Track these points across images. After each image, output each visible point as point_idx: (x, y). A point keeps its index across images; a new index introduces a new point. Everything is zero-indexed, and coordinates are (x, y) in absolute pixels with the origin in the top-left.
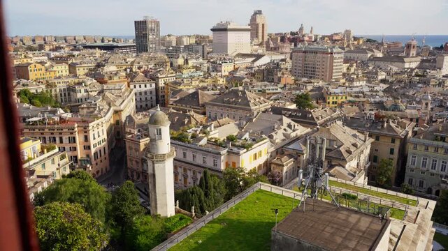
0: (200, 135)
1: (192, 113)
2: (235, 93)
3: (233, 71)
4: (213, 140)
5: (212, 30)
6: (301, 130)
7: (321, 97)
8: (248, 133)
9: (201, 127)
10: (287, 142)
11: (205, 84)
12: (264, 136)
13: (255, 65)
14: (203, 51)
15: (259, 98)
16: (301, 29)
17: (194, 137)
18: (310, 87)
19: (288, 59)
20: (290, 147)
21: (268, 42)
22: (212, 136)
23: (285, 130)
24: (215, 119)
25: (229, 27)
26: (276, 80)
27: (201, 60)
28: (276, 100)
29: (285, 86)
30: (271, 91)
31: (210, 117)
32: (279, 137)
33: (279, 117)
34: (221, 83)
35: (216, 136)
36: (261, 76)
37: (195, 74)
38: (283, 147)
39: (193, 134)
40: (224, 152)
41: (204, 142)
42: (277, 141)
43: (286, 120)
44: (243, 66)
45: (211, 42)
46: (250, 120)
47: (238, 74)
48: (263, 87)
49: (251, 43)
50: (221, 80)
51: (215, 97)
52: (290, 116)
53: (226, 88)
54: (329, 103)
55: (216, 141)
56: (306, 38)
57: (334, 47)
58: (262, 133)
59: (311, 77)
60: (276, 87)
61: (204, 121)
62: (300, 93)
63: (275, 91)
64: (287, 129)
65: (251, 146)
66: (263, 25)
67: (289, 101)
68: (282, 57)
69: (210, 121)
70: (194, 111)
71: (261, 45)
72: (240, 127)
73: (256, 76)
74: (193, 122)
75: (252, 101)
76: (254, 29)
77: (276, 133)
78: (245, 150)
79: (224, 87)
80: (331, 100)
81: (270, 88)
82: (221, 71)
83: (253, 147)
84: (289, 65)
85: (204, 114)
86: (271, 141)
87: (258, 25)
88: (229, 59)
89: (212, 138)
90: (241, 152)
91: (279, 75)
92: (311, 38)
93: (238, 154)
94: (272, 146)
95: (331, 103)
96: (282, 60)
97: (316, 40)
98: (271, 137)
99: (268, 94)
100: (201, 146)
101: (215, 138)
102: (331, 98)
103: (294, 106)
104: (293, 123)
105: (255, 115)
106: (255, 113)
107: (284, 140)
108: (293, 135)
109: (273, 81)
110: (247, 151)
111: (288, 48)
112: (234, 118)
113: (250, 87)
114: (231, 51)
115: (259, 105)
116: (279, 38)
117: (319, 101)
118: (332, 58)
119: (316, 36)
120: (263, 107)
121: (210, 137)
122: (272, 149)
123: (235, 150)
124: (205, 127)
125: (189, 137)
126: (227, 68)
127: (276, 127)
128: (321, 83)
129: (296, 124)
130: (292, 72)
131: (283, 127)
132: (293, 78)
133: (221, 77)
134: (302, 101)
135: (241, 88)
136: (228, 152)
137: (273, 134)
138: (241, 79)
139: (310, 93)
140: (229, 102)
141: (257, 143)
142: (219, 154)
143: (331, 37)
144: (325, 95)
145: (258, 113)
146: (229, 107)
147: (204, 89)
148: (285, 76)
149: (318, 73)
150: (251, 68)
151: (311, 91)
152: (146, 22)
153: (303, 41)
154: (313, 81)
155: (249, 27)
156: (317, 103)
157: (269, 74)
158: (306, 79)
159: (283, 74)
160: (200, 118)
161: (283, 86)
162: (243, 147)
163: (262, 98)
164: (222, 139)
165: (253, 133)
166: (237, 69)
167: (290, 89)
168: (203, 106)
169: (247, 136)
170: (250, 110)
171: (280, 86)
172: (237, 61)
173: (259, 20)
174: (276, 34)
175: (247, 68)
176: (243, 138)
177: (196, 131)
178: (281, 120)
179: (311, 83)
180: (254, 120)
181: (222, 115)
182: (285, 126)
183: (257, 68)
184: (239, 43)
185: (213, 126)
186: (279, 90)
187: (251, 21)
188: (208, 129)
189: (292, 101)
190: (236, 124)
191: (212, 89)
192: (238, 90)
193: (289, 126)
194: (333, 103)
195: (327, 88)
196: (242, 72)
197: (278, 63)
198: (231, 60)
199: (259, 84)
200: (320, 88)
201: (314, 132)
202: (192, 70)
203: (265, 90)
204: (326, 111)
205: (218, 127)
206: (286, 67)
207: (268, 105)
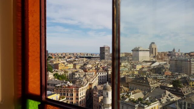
0: (126, 97)
1: (122, 86)
2: (142, 78)
3: (141, 68)
4: (132, 100)
5: (132, 51)
6: (175, 98)
7: (186, 82)
8: (148, 98)
9: (126, 93)
10: (168, 103)
11: (129, 74)
12: (156, 99)
13: (152, 66)
14: (128, 60)
15: (154, 81)
16: (174, 50)
17: (123, 97)
18: (179, 77)
19: (168, 64)
20: (170, 106)
21: (158, 56)
22: (131, 98)
23: (167, 97)
24: (133, 90)
25: (139, 49)
26: (162, 73)
27: (127, 63)
28: (162, 82)
29: (167, 76)
30: (159, 78)
31: (130, 89)
32: (164, 100)
33: (164, 90)
34: (136, 73)
35: (133, 98)
36: (155, 71)
37: (124, 69)
38: (166, 106)
39: (122, 96)
40: (137, 105)
41: (127, 100)
42: (163, 102)
43: (168, 93)
44: (146, 66)
45: (131, 55)
46: (149, 91)
47: (144, 70)
48: (156, 76)
49: (150, 56)
50: (136, 72)
51: (133, 79)
52: (169, 91)
53: (138, 76)
54: (190, 85)
55: (133, 100)
56: (176, 54)
57: (191, 58)
58: (155, 98)
59: (180, 72)
60: (162, 77)
61: (128, 91)
62: (175, 80)
63: (161, 78)
64: (168, 97)
65: (150, 104)
66: (155, 48)
67: (169, 83)
68: (165, 63)
69: (130, 91)
70: (123, 86)
71: (154, 57)
72: (144, 94)
73: (152, 71)
74: (123, 91)
75: (150, 82)
76: (151, 50)
77: (163, 99)
78: (147, 106)
79: (137, 75)
80: (191, 84)
81: (159, 77)
82: (136, 68)
83: (151, 104)
84: (168, 66)
85: (128, 87)
86: (160, 103)
87: (153, 48)
88: (139, 63)
89: (131, 99)
90: (145, 106)
91: (164, 71)
92: (179, 54)
93: (144, 107)
94: (161, 105)
95: (191, 85)
96: (165, 64)
97: (181, 55)
98: (160, 100)
99: (158, 79)
100: (126, 102)
101: (133, 99)
102: (191, 83)
103: (171, 86)
104: (171, 94)
105: (152, 89)
106: (152, 88)
107: (166, 102)
108: (172, 100)
109: (160, 73)
110: (148, 106)
111: (168, 59)
112: (142, 90)
113: (149, 76)
114: (141, 60)
115: (154, 85)
116: (163, 54)
117: (185, 84)
118: (191, 64)
119: (181, 53)
120: (156, 85)
121: (130, 98)
122: (161, 106)
123: (142, 105)
124: (128, 93)
125: (121, 97)
126: (138, 67)
127: (162, 95)
128: (185, 75)
129: (173, 95)
130: (170, 70)
131: (166, 96)
132: (171, 72)
133: (136, 71)
134: (176, 83)
135: (145, 76)
136: (138, 106)
137: (161, 99)
138: (145, 72)
139: (180, 80)
140: (139, 82)
141: (153, 102)
142: (134, 106)
143: (189, 54)
144: (188, 81)
145: (153, 88)
146: (139, 85)
147: (128, 76)
148: (167, 71)
149: (183, 70)
150: (150, 67)
151: (180, 79)
152: (104, 47)
153: (175, 55)
154: (181, 74)
155: (149, 49)
156: (184, 85)
157: (158, 70)
158: (177, 73)
159: (165, 70)
160: (126, 89)
161: (166, 76)
162: (146, 104)
163: (155, 81)
164: (136, 100)
165: (151, 97)
166: (143, 67)
167: (169, 78)
168: (128, 83)
169: (148, 99)
170: (150, 87)
171: (164, 76)
172: (143, 64)
173: (153, 46)
174: (161, 52)
175: (148, 67)
176: (146, 100)
177: (124, 95)
178: (165, 92)
179: (180, 75)
180: (151, 91)
181: (136, 88)
182: (167, 95)
183: (153, 67)
184: (144, 56)
185: (132, 93)
186: (164, 78)
187: (150, 47)
188: (130, 94)
189: (171, 84)
190: (142, 93)
191: (132, 76)
192: (144, 77)
193: (169, 95)
194: (193, 85)
195: (189, 78)
196: (146, 69)
197: (163, 65)
198: (141, 63)
199: (154, 74)
200: (185, 78)
201: (182, 99)
202: (123, 68)
203: (157, 78)
204: (189, 89)
205: (134, 93)
206: (167, 67)
207: (159, 84)
